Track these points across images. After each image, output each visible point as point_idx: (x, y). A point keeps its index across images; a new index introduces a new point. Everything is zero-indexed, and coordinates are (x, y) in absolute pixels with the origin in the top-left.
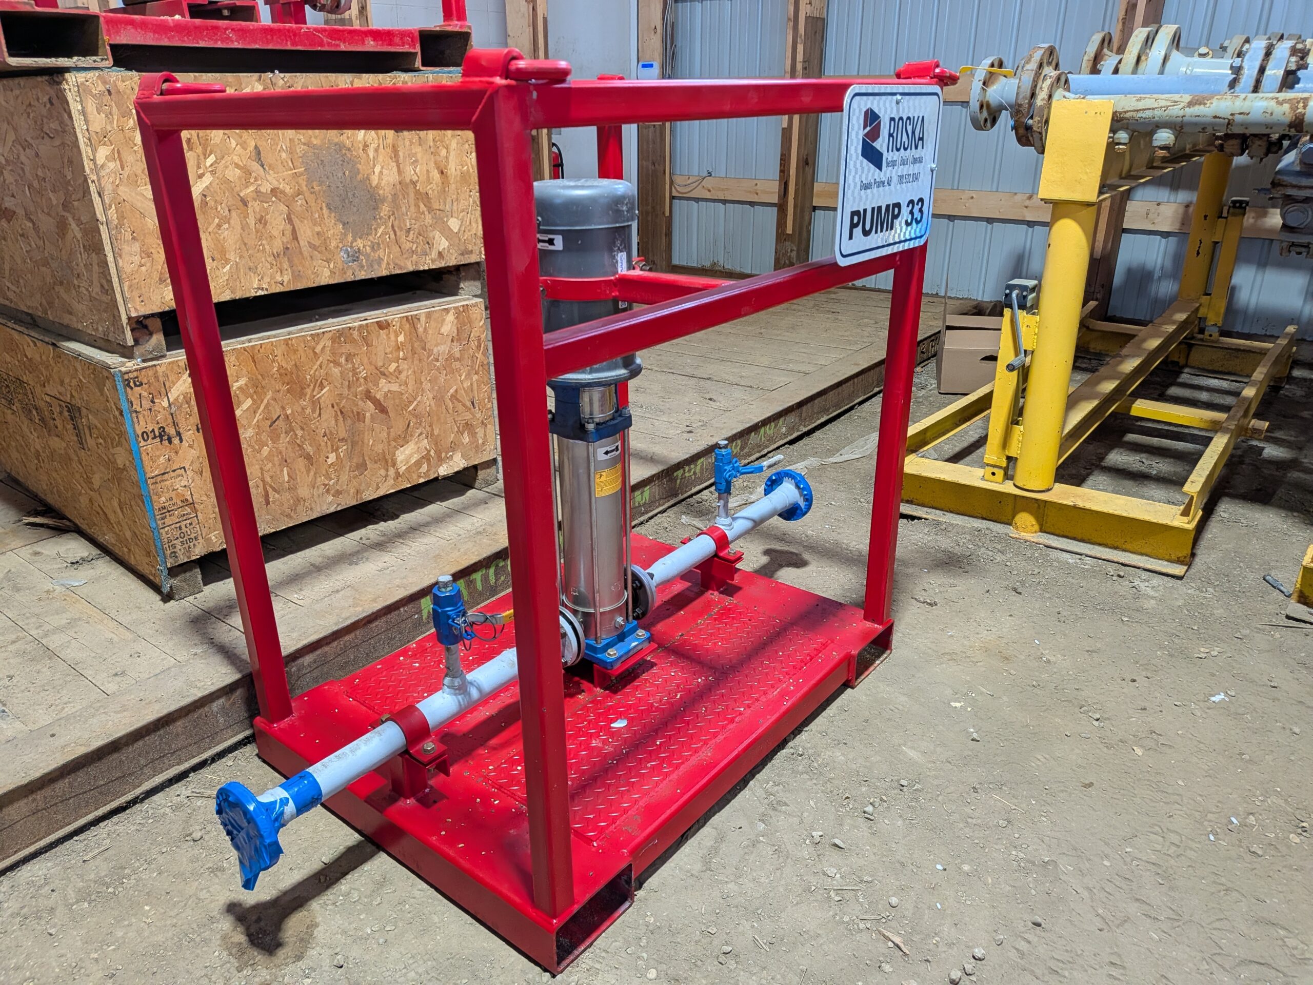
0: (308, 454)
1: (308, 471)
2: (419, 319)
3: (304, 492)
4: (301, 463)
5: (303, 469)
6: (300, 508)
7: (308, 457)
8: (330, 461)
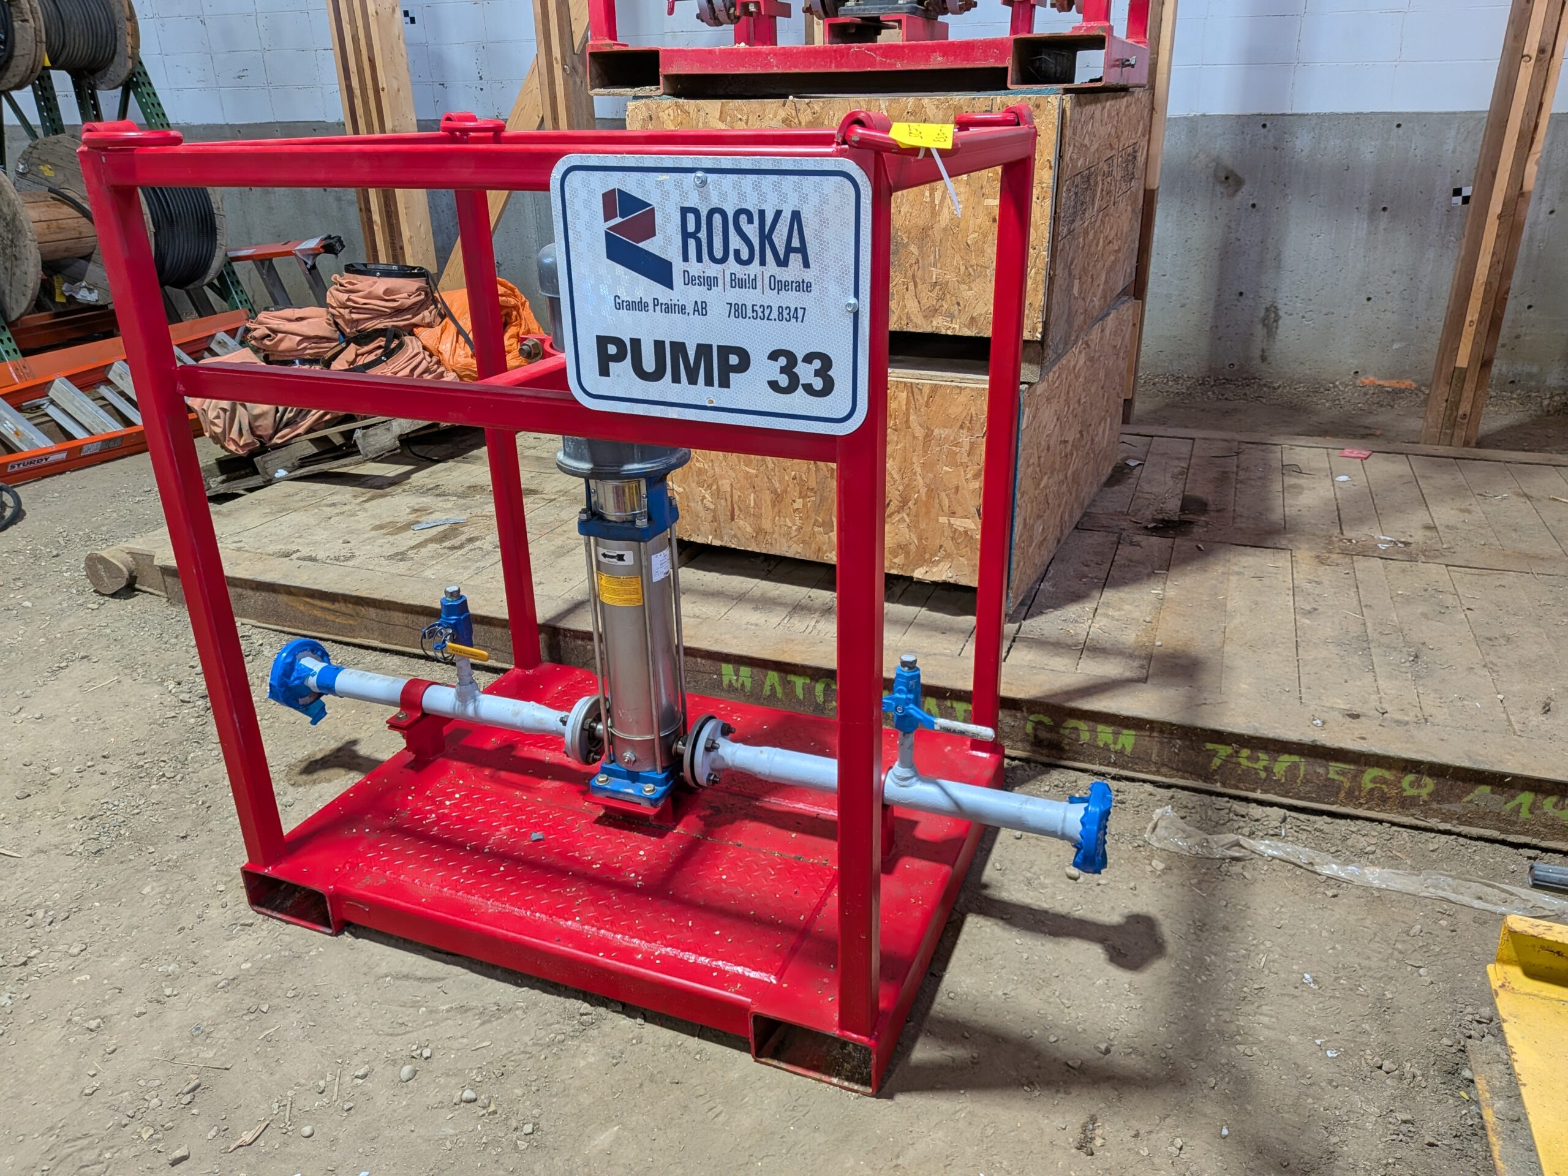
0: (776, 490)
1: (774, 506)
2: (920, 390)
3: (767, 525)
4: (767, 497)
5: (769, 502)
6: (760, 538)
7: (774, 491)
8: (796, 506)
